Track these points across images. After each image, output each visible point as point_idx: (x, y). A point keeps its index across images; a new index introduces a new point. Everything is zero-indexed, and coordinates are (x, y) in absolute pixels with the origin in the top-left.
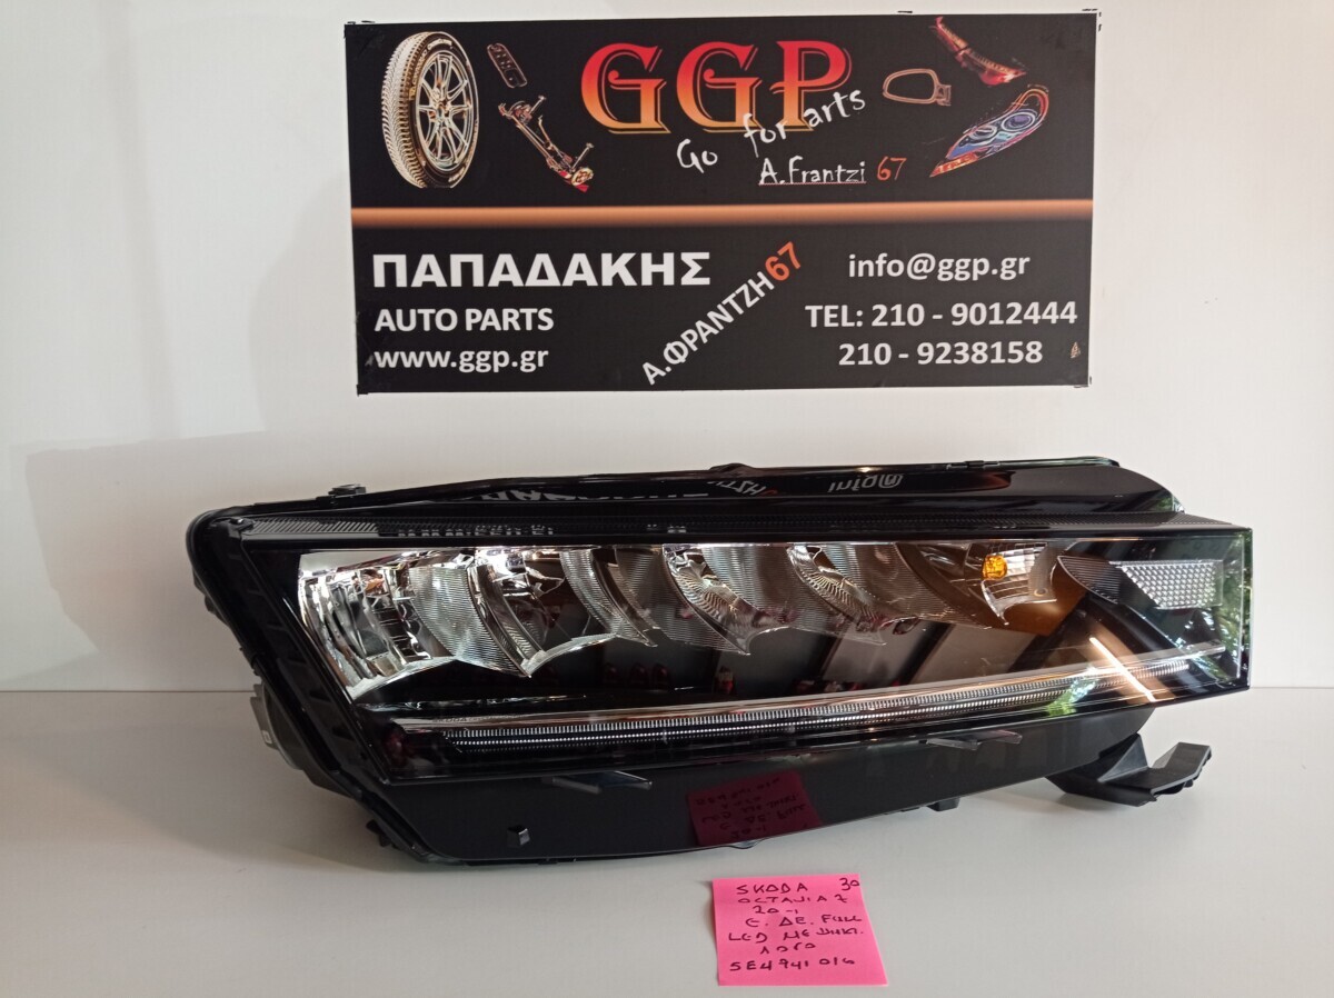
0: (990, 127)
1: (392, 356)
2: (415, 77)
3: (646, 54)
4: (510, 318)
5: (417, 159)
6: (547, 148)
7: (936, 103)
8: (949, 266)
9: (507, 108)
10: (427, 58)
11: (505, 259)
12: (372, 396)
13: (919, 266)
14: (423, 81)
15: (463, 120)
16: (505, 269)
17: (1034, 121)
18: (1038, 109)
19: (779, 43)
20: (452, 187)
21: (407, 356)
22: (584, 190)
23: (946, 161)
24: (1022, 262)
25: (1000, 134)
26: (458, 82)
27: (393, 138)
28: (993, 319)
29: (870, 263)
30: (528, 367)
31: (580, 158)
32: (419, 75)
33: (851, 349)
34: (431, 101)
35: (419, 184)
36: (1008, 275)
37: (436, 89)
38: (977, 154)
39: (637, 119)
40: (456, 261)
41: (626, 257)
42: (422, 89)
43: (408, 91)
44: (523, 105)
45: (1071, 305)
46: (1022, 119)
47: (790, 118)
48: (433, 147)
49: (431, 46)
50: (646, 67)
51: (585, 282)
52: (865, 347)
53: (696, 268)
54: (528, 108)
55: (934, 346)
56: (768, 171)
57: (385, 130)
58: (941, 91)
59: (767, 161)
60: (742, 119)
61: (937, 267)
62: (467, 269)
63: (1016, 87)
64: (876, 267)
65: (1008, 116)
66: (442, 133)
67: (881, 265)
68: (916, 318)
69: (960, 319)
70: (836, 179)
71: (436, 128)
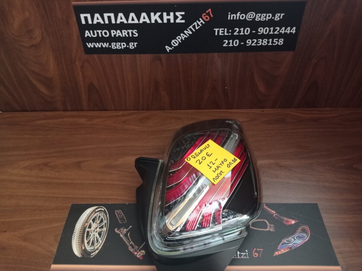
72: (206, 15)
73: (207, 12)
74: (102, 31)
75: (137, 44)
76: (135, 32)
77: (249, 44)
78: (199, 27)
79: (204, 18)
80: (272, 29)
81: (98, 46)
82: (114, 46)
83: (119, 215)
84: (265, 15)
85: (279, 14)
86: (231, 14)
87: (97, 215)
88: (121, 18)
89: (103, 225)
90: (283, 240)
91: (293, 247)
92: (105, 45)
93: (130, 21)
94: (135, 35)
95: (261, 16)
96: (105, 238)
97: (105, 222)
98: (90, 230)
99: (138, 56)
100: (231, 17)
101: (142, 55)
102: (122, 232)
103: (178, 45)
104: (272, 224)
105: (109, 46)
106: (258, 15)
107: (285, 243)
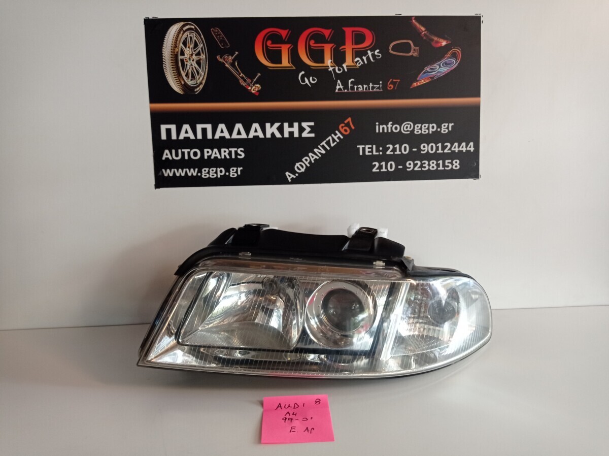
0: (436, 66)
1: (171, 171)
2: (178, 43)
3: (284, 33)
4: (225, 153)
5: (180, 81)
6: (240, 76)
7: (412, 55)
8: (419, 127)
9: (221, 57)
10: (183, 34)
11: (222, 126)
12: (162, 189)
13: (406, 127)
14: (181, 45)
15: (200, 63)
16: (222, 131)
17: (455, 63)
18: (456, 58)
19: (343, 28)
20: (196, 93)
21: (178, 171)
22: (257, 95)
23: (417, 81)
24: (451, 125)
25: (440, 69)
26: (198, 45)
27: (168, 71)
28: (438, 150)
29: (385, 126)
30: (233, 175)
31: (255, 80)
32: (179, 42)
33: (377, 164)
34: (185, 54)
35: (181, 92)
36: (444, 131)
37: (187, 49)
38: (431, 78)
39: (281, 63)
40: (199, 127)
41: (277, 125)
42: (181, 49)
43: (174, 50)
44: (228, 56)
45: (471, 144)
46: (450, 62)
47: (349, 61)
48: (187, 75)
49: (185, 28)
50: (284, 39)
51: (258, 136)
52: (383, 163)
53: (308, 129)
54: (230, 58)
55: (414, 163)
56: (339, 86)
57: (164, 67)
58: (414, 50)
59: (339, 81)
60: (327, 63)
61: (414, 128)
62: (204, 131)
63: (447, 48)
64: (388, 128)
65: (443, 61)
66: (191, 69)
67: (390, 127)
68: (405, 150)
69: (424, 150)
70: (369, 89)
71: (188, 66)
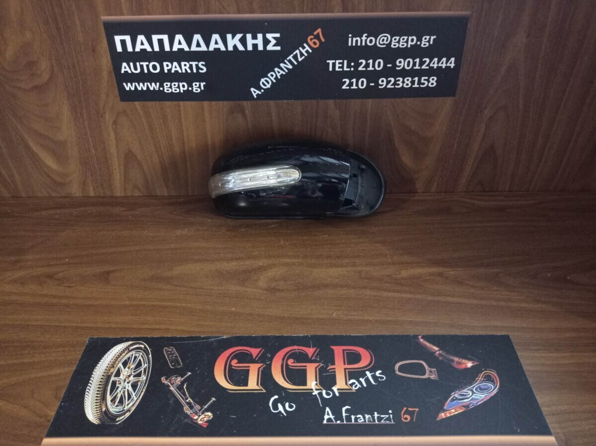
72: (314, 38)
73: (315, 33)
74: (149, 63)
75: (204, 85)
76: (202, 65)
77: (382, 85)
78: (303, 57)
79: (311, 43)
80: (417, 60)
81: (142, 88)
82: (168, 88)
83: (170, 354)
84: (406, 38)
85: (428, 37)
86: (352, 38)
87: (132, 355)
88: (180, 43)
89: (142, 371)
90: (453, 393)
91: (471, 405)
92: (154, 86)
93: (194, 48)
94: (202, 69)
95: (399, 39)
96: (143, 393)
97: (144, 366)
98: (118, 380)
99: (206, 104)
100: (352, 41)
101: (213, 103)
102: (173, 383)
103: (271, 86)
104: (433, 368)
105: (159, 88)
106: (395, 39)
107: (456, 398)
